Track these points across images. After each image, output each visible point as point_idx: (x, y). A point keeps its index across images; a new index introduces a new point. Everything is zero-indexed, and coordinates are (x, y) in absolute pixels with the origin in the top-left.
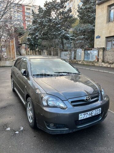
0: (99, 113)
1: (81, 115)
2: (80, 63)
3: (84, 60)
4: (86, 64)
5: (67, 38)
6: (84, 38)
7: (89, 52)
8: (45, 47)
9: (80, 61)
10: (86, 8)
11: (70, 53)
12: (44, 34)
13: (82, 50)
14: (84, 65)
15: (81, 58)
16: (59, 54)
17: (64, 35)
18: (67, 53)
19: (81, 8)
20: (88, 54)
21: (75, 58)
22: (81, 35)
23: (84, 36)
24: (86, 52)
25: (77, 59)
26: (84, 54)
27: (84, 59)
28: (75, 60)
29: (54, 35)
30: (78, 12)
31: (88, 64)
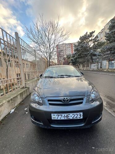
0: (79, 118)
1: (53, 115)
2: (105, 70)
3: (108, 69)
4: (110, 71)
5: (95, 55)
6: (111, 53)
7: (113, 62)
8: (81, 62)
9: (105, 69)
10: (112, 32)
11: (97, 64)
12: (79, 55)
13: (107, 61)
14: (109, 72)
15: (106, 67)
16: (90, 66)
17: (92, 53)
18: (95, 64)
19: (108, 34)
20: (113, 64)
21: (101, 68)
22: (108, 52)
23: (110, 52)
24: (110, 63)
25: (103, 68)
26: (109, 64)
27: (109, 67)
28: (101, 69)
29: (85, 54)
30: (105, 36)
31: (112, 71)
